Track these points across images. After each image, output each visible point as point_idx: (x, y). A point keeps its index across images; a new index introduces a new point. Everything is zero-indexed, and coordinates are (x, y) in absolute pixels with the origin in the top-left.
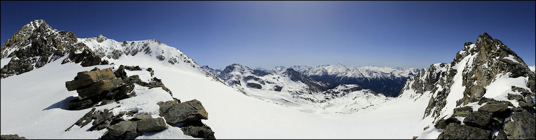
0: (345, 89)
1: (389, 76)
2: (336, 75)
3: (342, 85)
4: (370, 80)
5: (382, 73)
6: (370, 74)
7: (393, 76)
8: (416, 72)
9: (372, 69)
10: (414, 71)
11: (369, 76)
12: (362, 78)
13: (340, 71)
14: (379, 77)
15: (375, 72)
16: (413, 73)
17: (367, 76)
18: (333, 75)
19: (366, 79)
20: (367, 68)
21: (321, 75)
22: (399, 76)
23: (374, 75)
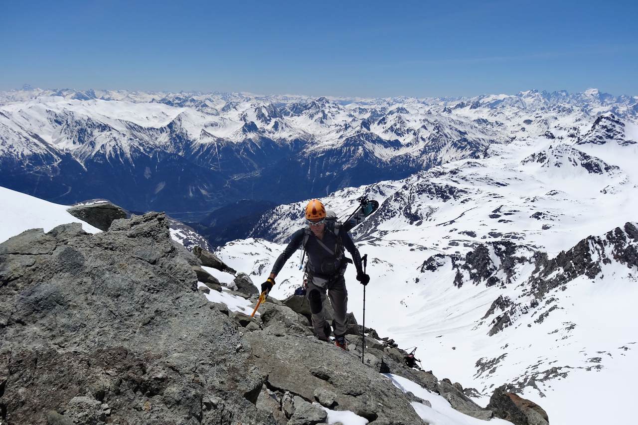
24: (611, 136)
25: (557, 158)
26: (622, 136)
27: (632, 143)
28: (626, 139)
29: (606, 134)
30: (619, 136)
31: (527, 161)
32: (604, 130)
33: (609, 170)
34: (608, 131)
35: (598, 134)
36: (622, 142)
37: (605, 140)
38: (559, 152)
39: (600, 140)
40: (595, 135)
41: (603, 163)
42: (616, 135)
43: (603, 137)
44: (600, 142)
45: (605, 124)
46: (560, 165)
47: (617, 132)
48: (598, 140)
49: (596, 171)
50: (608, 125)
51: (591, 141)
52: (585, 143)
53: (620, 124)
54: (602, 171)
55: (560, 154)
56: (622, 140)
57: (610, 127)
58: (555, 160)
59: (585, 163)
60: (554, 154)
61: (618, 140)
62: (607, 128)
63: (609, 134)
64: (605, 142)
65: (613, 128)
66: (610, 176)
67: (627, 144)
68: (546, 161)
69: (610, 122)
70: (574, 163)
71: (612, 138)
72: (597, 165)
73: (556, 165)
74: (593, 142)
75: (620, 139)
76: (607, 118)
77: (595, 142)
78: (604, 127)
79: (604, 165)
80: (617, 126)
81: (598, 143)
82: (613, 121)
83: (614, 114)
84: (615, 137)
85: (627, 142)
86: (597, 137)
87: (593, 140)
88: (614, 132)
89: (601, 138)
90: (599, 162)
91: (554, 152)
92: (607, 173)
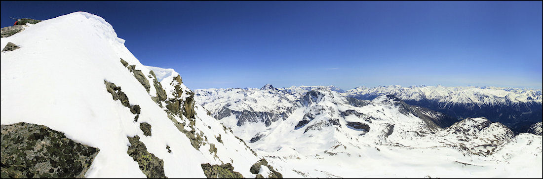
0: (475, 124)
1: (503, 100)
2: (438, 100)
3: (469, 119)
4: (482, 106)
5: (495, 97)
6: (481, 98)
7: (508, 101)
8: (535, 96)
9: (482, 92)
10: (533, 95)
11: (480, 101)
12: (472, 104)
13: (442, 95)
14: (493, 103)
15: (487, 96)
16: (532, 97)
17: (476, 101)
18: (433, 99)
19: (476, 105)
20: (476, 90)
21: (418, 99)
22: (516, 102)
23: (486, 100)
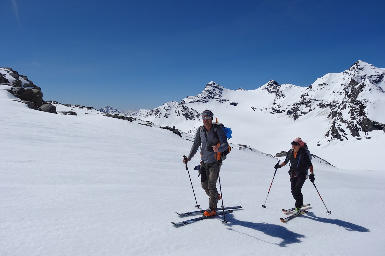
24: (212, 96)
25: (167, 111)
26: (219, 96)
27: (226, 101)
28: (222, 99)
29: (209, 96)
30: (217, 97)
31: (148, 115)
32: (208, 93)
33: (199, 117)
34: (210, 93)
35: (203, 96)
36: (219, 100)
37: (208, 99)
38: (169, 107)
39: (204, 100)
40: (201, 97)
41: (196, 112)
42: (215, 96)
43: (207, 97)
44: (204, 101)
45: (208, 89)
46: (168, 116)
47: (216, 94)
48: (203, 99)
49: (191, 118)
50: (210, 89)
51: (199, 101)
52: (194, 102)
53: (219, 89)
54: (194, 118)
55: (169, 108)
56: (219, 99)
57: (212, 91)
58: (165, 112)
59: (185, 113)
60: (166, 108)
61: (217, 100)
62: (209, 91)
63: (211, 95)
64: (208, 101)
65: (214, 91)
66: (199, 121)
67: (222, 101)
68: (159, 113)
69: (212, 88)
70: (178, 114)
71: (213, 98)
72: (191, 114)
73: (165, 116)
74: (200, 101)
75: (218, 99)
76: (210, 85)
77: (201, 101)
78: (208, 91)
79: (197, 113)
80: (217, 90)
81: (203, 102)
82: (214, 87)
83: (215, 83)
84: (215, 97)
85: (222, 100)
86: (202, 97)
87: (200, 100)
88: (214, 94)
89: (205, 98)
90: (193, 111)
91: (166, 107)
92: (198, 119)
